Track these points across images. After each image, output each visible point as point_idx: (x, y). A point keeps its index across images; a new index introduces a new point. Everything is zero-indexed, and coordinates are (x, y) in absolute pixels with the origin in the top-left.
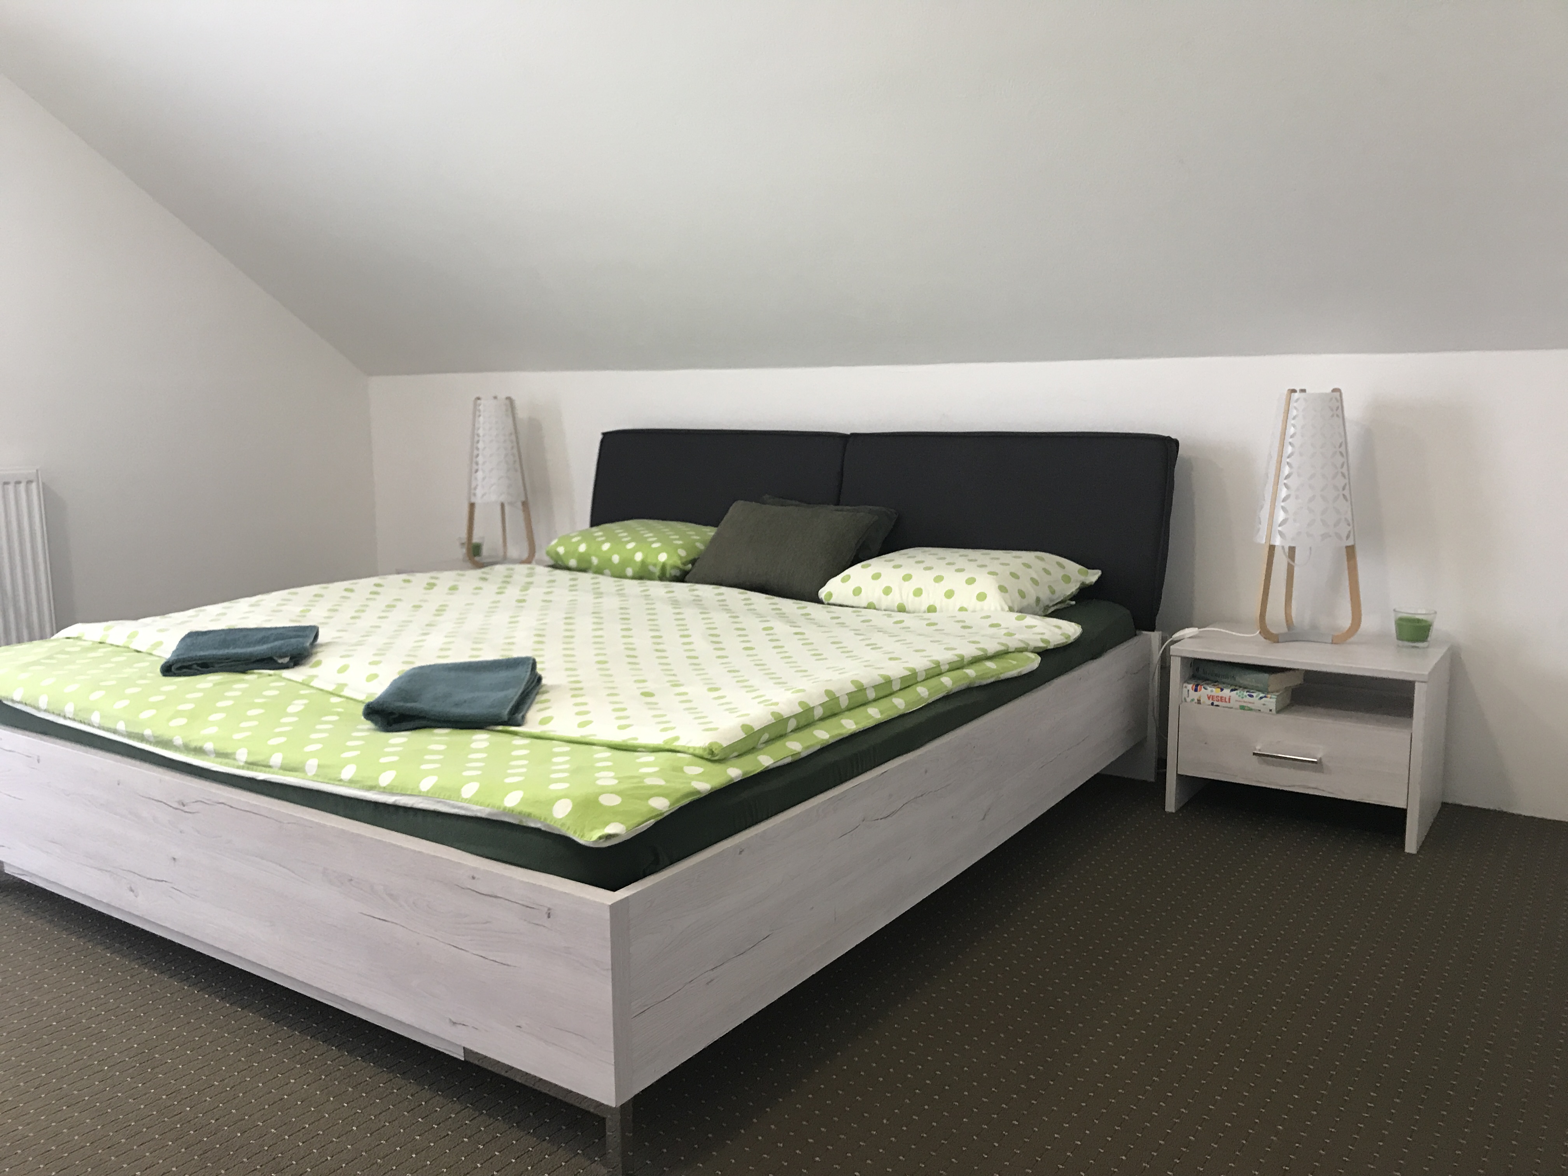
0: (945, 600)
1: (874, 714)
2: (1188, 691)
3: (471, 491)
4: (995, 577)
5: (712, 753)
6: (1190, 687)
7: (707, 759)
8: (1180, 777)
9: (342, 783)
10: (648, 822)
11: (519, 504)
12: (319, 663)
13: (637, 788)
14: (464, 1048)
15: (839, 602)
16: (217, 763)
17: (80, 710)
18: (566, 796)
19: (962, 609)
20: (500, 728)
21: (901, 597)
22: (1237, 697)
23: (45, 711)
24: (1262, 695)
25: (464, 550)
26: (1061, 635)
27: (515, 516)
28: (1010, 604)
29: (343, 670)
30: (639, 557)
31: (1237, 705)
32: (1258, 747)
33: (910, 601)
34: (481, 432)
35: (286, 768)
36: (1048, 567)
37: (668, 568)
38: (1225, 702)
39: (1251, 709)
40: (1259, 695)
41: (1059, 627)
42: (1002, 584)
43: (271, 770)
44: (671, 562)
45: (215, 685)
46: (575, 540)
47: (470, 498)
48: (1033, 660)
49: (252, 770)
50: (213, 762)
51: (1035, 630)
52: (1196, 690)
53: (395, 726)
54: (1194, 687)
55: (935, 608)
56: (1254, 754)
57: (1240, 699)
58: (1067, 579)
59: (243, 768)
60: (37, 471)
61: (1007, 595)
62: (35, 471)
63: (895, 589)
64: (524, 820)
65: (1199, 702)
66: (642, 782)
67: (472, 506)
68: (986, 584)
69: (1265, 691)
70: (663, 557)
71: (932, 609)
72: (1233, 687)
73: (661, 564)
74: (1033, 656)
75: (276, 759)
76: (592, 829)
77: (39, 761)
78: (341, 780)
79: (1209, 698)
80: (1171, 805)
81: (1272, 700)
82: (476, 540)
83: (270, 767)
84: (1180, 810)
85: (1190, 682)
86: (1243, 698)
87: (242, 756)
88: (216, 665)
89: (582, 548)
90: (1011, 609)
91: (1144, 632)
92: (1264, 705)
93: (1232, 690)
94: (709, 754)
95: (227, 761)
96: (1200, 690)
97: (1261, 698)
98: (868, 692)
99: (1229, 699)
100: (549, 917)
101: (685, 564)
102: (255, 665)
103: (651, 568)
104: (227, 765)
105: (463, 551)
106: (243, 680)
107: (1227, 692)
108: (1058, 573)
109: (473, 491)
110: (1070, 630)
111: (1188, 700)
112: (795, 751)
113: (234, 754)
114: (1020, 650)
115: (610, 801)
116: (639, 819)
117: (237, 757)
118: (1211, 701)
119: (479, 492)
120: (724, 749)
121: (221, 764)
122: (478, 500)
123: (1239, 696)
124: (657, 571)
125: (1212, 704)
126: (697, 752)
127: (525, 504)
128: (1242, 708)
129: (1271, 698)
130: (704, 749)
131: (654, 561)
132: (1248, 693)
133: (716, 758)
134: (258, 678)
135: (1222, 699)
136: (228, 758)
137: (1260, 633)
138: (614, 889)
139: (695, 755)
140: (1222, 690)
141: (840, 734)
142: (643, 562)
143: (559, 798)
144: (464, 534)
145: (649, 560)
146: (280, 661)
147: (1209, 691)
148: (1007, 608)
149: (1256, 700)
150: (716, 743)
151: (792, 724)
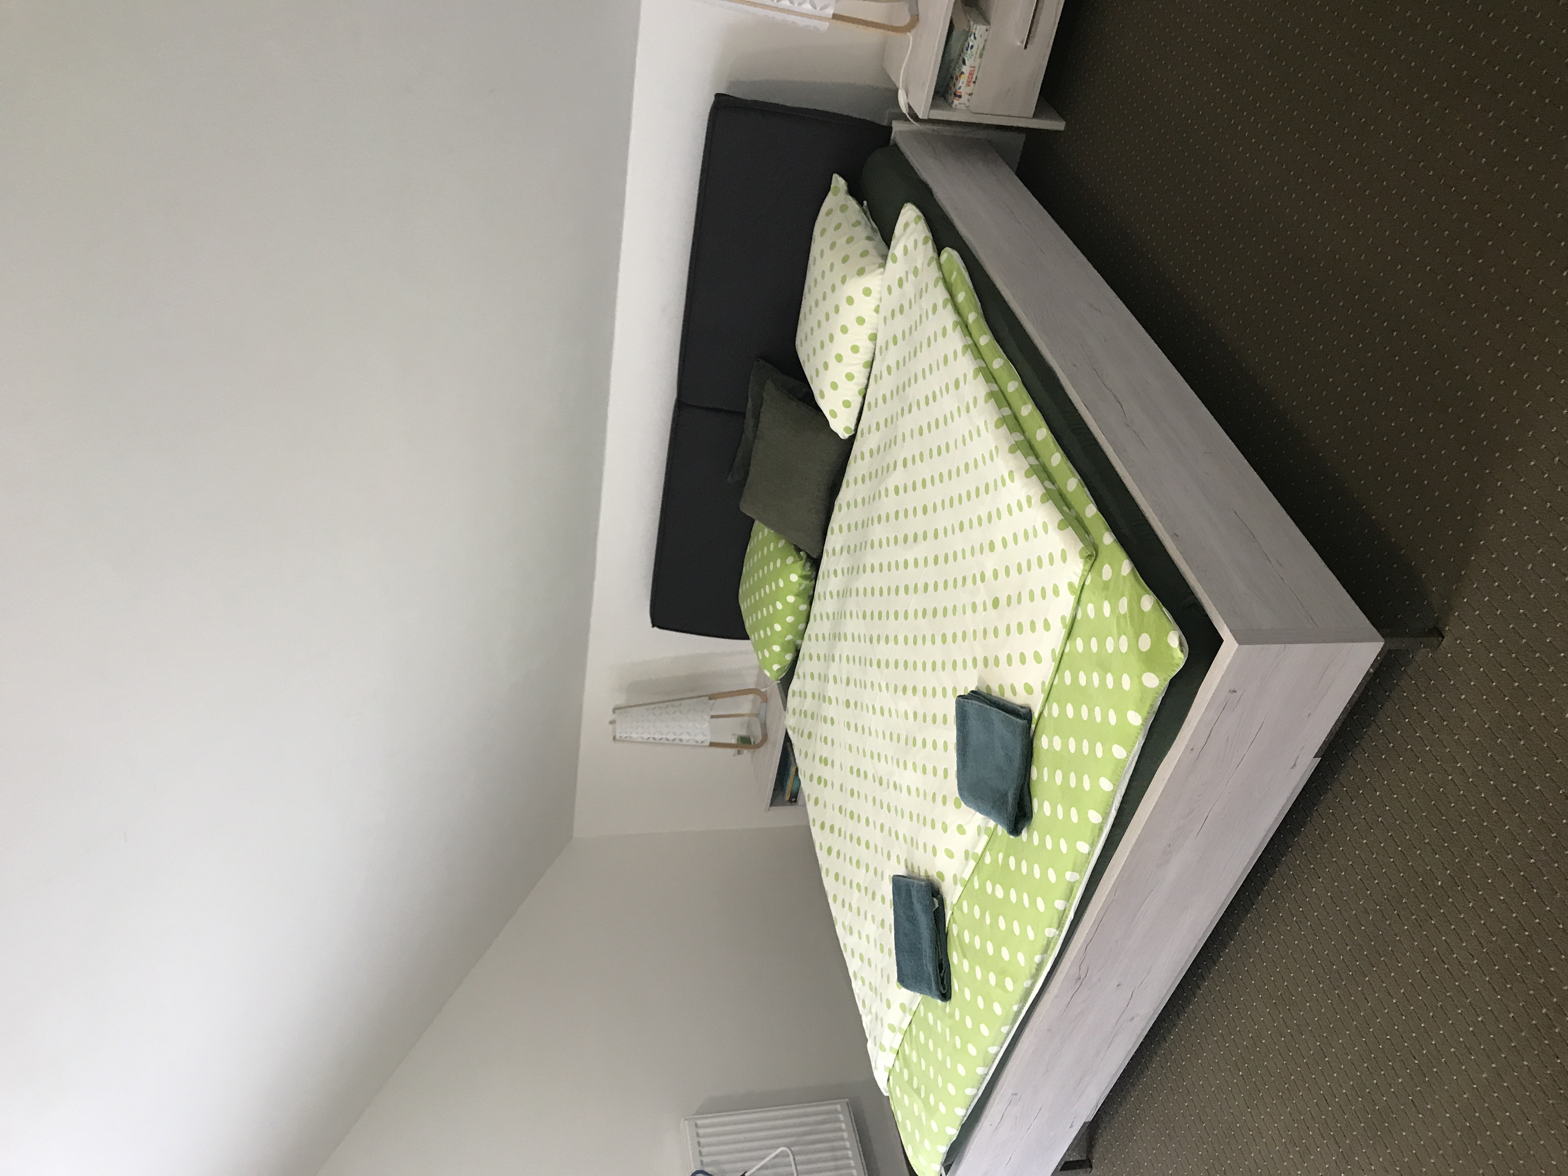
0: (865, 325)
1: (1027, 410)
2: (960, 104)
3: (697, 745)
4: (847, 279)
5: (1090, 556)
6: (956, 102)
7: (1095, 560)
8: (1035, 115)
9: (1092, 853)
10: (1166, 613)
11: (712, 701)
12: (941, 875)
13: (1132, 620)
14: (1315, 757)
15: (854, 421)
16: (1052, 952)
17: (984, 1063)
18: (1140, 677)
19: (877, 310)
20: (1033, 726)
21: (856, 364)
22: (972, 60)
23: (978, 1090)
24: (972, 38)
25: (745, 751)
26: (916, 224)
27: (723, 706)
28: (877, 266)
29: (950, 854)
30: (791, 599)
31: (978, 61)
32: (1019, 44)
33: (864, 356)
34: (646, 736)
35: (1068, 898)
36: (834, 225)
37: (804, 573)
38: (974, 71)
39: (983, 48)
40: (971, 39)
41: (907, 225)
42: (855, 273)
43: (1068, 908)
44: (800, 571)
45: (965, 957)
46: (767, 654)
47: (705, 746)
48: (950, 255)
49: (1064, 924)
50: (1050, 955)
51: (910, 246)
52: (960, 97)
53: (1027, 810)
54: (957, 98)
55: (872, 334)
56: (1026, 47)
57: (973, 58)
58: (844, 208)
59: (1061, 931)
60: (686, 1119)
61: (867, 269)
62: (686, 1122)
63: (849, 370)
64: (1154, 710)
65: (970, 94)
66: (1125, 614)
67: (712, 744)
68: (855, 287)
69: (967, 34)
70: (794, 578)
71: (873, 338)
72: (961, 62)
73: (801, 579)
74: (944, 255)
75: (1059, 904)
76: (1173, 658)
77: (1016, 1094)
78: (1089, 853)
79: (969, 85)
80: (1058, 125)
81: (978, 29)
82: (734, 741)
83: (1065, 910)
84: (1063, 116)
85: (950, 101)
86: (973, 55)
87: (1051, 932)
88: (941, 958)
89: (777, 648)
90: (883, 265)
91: (892, 137)
92: (981, 36)
93: (964, 63)
94: (1090, 559)
95: (1052, 945)
96: (961, 92)
97: (975, 38)
98: (1005, 414)
99: (972, 67)
100: (1236, 692)
101: (801, 559)
102: (941, 926)
103: (802, 587)
104: (1055, 945)
105: (746, 753)
106: (958, 935)
107: (966, 69)
108: (838, 217)
109: (699, 744)
110: (909, 214)
111: (968, 104)
112: (1078, 484)
113: (1048, 938)
114: (940, 266)
115: (1145, 642)
116: (1164, 620)
117: (1051, 936)
118: (972, 84)
119: (700, 738)
120: (1086, 546)
121: (1053, 949)
122: (708, 739)
123: (970, 58)
124: (805, 583)
125: (974, 82)
126: (1088, 568)
127: (712, 697)
128: (981, 56)
129: (976, 29)
130: (1086, 563)
131: (797, 586)
132: (969, 49)
133: (1094, 553)
134: (955, 922)
135: (971, 74)
136: (1051, 942)
137: (910, 32)
138: (1220, 641)
139: (1090, 571)
140: (962, 73)
141: (1054, 442)
142: (797, 595)
143: (1141, 682)
144: (732, 751)
145: (796, 591)
146: (937, 906)
147: (962, 85)
148: (882, 270)
149: (975, 43)
150: (1081, 553)
151: (1048, 484)
